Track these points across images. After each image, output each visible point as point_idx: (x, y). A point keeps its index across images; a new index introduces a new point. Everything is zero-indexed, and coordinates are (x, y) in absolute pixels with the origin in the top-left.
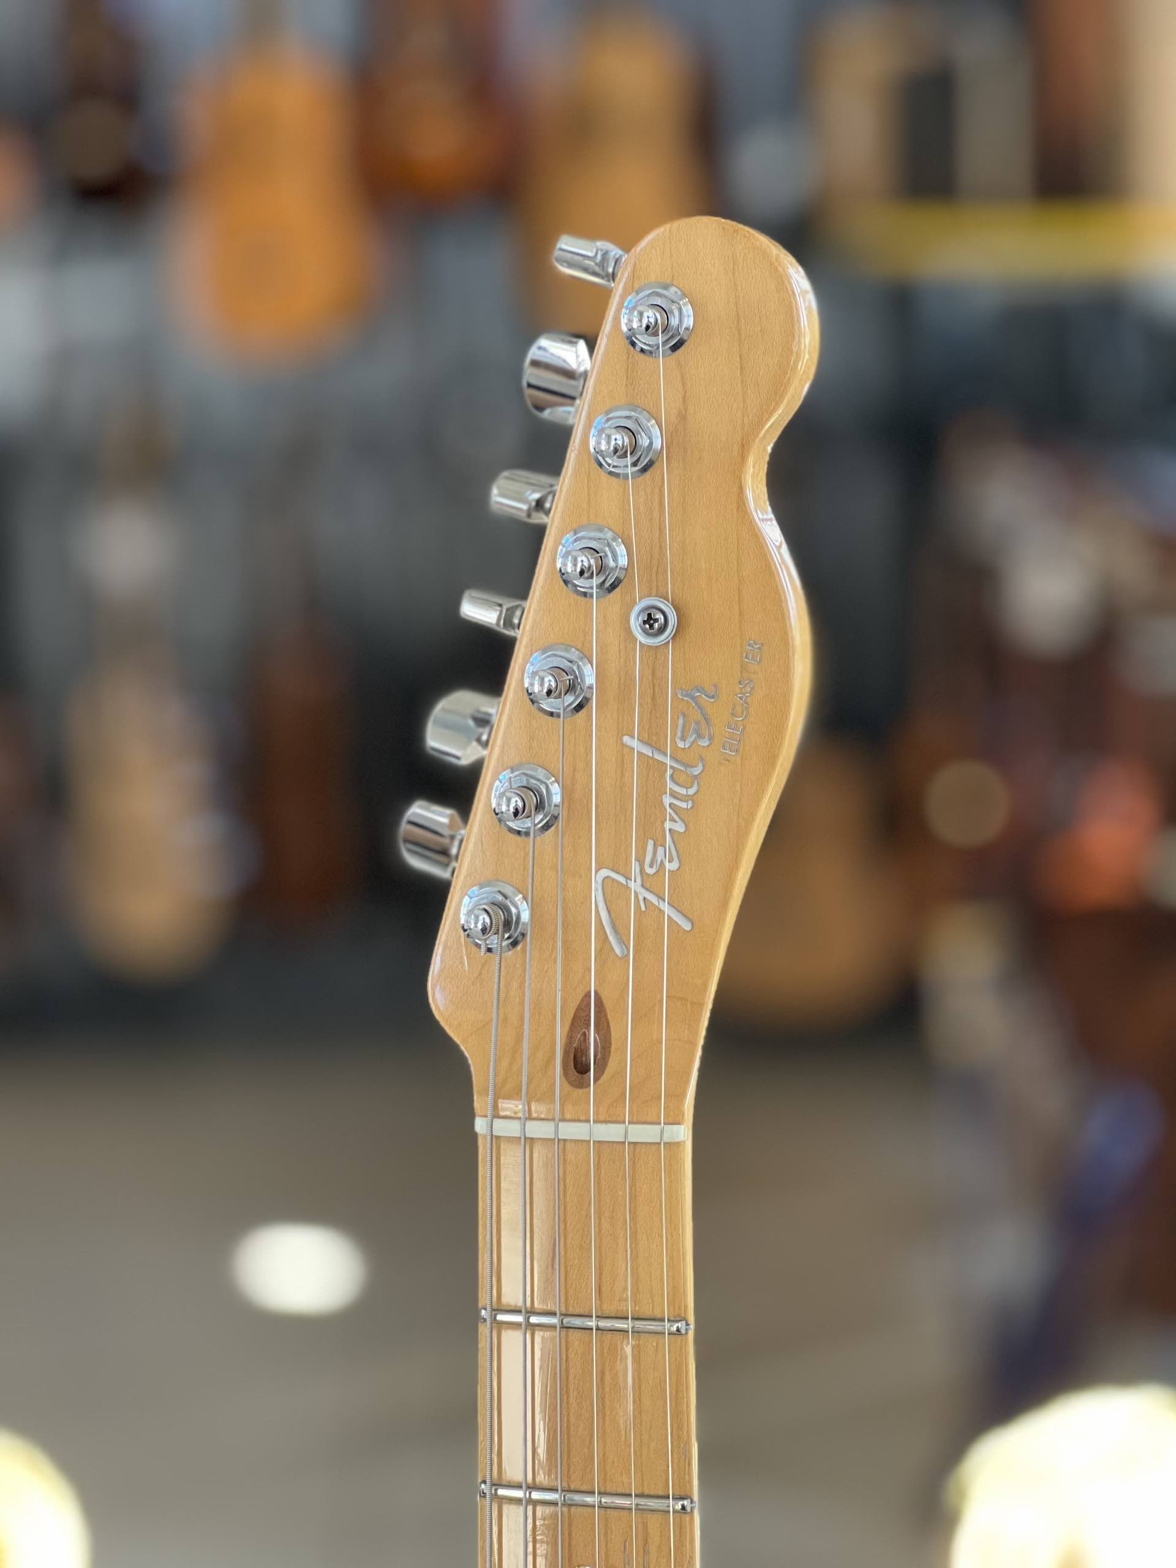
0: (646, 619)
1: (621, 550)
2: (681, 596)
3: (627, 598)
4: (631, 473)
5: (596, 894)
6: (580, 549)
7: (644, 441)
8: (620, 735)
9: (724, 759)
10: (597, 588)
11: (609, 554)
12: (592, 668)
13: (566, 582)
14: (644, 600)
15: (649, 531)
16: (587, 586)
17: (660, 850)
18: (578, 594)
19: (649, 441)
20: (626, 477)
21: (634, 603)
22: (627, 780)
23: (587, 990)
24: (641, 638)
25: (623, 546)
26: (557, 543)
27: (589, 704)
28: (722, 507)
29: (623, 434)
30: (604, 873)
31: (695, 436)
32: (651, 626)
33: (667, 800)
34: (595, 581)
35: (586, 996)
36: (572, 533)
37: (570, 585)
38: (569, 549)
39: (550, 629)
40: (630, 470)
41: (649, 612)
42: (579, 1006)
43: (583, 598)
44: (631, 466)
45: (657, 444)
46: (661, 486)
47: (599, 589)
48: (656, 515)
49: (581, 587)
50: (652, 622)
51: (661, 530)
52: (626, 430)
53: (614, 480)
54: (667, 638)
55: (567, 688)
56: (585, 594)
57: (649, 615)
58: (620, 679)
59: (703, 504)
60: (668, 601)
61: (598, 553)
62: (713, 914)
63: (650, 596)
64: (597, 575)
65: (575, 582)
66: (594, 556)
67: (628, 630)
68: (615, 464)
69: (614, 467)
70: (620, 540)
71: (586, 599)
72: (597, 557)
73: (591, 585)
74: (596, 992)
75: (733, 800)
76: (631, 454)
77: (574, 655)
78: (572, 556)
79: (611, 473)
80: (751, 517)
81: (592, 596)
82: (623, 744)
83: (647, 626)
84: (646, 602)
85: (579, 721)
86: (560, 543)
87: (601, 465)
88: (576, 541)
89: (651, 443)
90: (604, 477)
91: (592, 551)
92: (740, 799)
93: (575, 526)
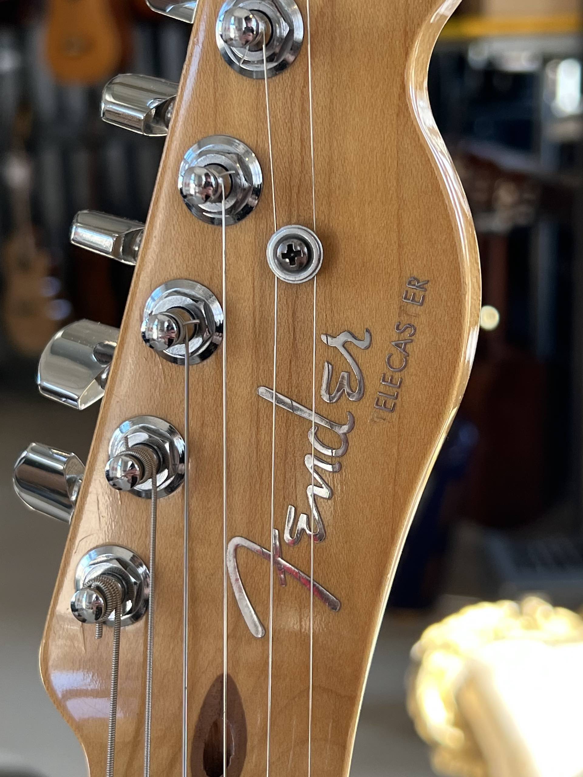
0: (286, 252)
1: (255, 168)
2: (326, 221)
3: (262, 226)
4: (267, 70)
5: (230, 563)
6: (205, 166)
7: (283, 30)
8: (255, 385)
9: (377, 418)
10: (226, 214)
11: (241, 173)
12: (222, 308)
13: (189, 206)
14: (282, 229)
15: (289, 144)
16: (216, 211)
17: (303, 518)
18: (203, 221)
19: (288, 29)
20: (260, 76)
21: (271, 233)
22: (263, 437)
23: (219, 673)
24: (278, 273)
25: (257, 161)
26: (180, 158)
27: (219, 351)
28: (379, 111)
29: (258, 19)
30: (237, 540)
31: (346, 21)
32: (292, 261)
33: (310, 462)
34: (224, 206)
35: (217, 680)
36: (196, 146)
37: (194, 210)
38: (192, 165)
39: (172, 261)
40: (265, 67)
41: (290, 243)
42: (210, 691)
43: (210, 226)
44: (267, 61)
45: (299, 35)
46: (304, 87)
47: (228, 214)
48: (297, 123)
49: (207, 212)
50: (292, 255)
51: (304, 141)
52: (260, 13)
53: (246, 82)
54: (311, 274)
55: (192, 332)
56: (212, 221)
57: (290, 247)
58: (255, 321)
59: (355, 108)
60: (313, 230)
61: (227, 170)
62: (364, 595)
63: (289, 223)
64: (225, 199)
65: (200, 206)
66: (222, 174)
67: (264, 263)
68: (246, 58)
69: (245, 62)
70: (253, 155)
71: (213, 226)
72: (225, 175)
73: (220, 210)
74: (228, 675)
75: (388, 464)
76: (266, 45)
77: (199, 291)
78: (195, 175)
79: (242, 71)
80: (414, 123)
81: (220, 223)
82: (259, 396)
83: (287, 260)
84: (284, 231)
85: (207, 369)
86: (182, 159)
87: (230, 62)
88: (200, 155)
89: (291, 32)
90: (233, 75)
91: (220, 168)
92: (397, 464)
93: (199, 137)
